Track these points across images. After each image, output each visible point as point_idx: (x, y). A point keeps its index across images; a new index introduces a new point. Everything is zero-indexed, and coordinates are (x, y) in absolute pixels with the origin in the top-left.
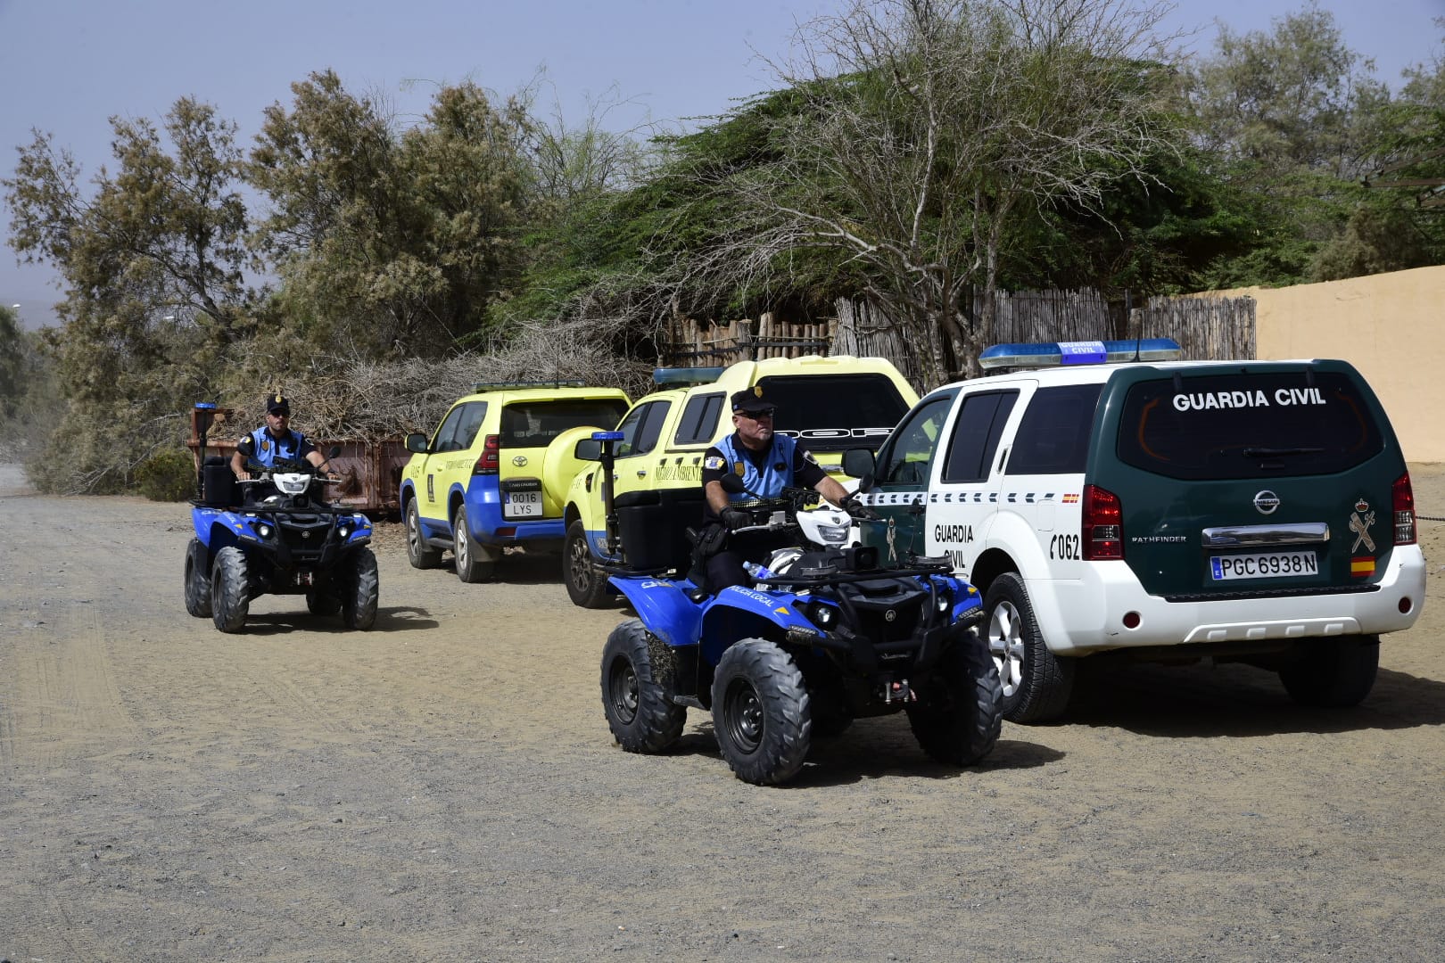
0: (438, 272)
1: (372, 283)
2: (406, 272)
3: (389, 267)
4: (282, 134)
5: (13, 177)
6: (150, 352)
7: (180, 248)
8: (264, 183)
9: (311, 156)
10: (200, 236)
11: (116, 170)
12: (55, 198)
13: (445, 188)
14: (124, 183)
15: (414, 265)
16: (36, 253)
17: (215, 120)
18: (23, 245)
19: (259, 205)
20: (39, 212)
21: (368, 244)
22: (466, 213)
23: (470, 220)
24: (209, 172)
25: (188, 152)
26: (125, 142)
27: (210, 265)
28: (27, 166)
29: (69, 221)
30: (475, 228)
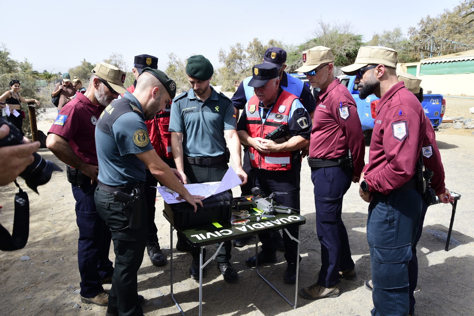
4: (251, 45)
5: (219, 53)
6: (235, 74)
7: (238, 61)
8: (248, 52)
9: (254, 49)
10: (241, 59)
11: (230, 52)
12: (223, 56)
14: (231, 53)
16: (221, 62)
17: (241, 44)
18: (220, 62)
19: (248, 55)
20: (222, 57)
24: (241, 52)
25: (238, 49)
26: (232, 48)
27: (242, 63)
28: (220, 52)
29: (225, 58)
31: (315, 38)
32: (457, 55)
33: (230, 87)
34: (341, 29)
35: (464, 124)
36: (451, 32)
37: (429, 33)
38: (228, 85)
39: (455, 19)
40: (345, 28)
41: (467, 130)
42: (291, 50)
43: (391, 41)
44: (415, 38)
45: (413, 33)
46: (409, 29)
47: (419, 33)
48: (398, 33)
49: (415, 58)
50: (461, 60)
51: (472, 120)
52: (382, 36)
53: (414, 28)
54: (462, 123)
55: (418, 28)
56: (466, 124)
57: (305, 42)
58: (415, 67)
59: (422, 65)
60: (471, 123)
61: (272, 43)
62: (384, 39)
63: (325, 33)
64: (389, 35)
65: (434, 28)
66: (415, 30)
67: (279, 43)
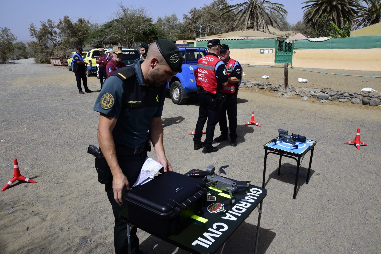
0: (78, 39)
1: (70, 40)
2: (74, 39)
3: (72, 38)
4: (61, 23)
5: (30, 28)
6: (47, 48)
7: (49, 36)
8: (59, 28)
9: (64, 25)
10: (52, 35)
11: (41, 27)
12: (34, 30)
13: (79, 29)
14: (42, 29)
15: (75, 38)
16: (33, 36)
17: (52, 22)
18: (31, 36)
19: (58, 31)
20: (33, 32)
21: (70, 36)
22: (81, 32)
23: (81, 33)
24: (52, 27)
25: (49, 25)
26: (42, 24)
27: (53, 38)
28: (31, 27)
29: (36, 33)
30: (82, 34)
31: (117, 18)
32: (219, 36)
33: (43, 59)
34: (138, 12)
35: (245, 84)
36: (210, 20)
37: (197, 19)
38: (42, 58)
39: (211, 11)
40: (140, 11)
41: (247, 88)
42: (95, 28)
43: (171, 24)
44: (188, 22)
45: (186, 19)
46: (183, 16)
47: (191, 19)
48: (174, 18)
49: (189, 36)
50: (222, 40)
51: (249, 81)
52: (164, 20)
53: (187, 16)
54: (243, 84)
55: (190, 16)
56: (246, 84)
57: (108, 22)
58: (193, 43)
59: (198, 42)
60: (249, 83)
61: (81, 21)
62: (166, 22)
63: (125, 15)
64: (169, 19)
65: (199, 16)
66: (187, 17)
67: (86, 22)
